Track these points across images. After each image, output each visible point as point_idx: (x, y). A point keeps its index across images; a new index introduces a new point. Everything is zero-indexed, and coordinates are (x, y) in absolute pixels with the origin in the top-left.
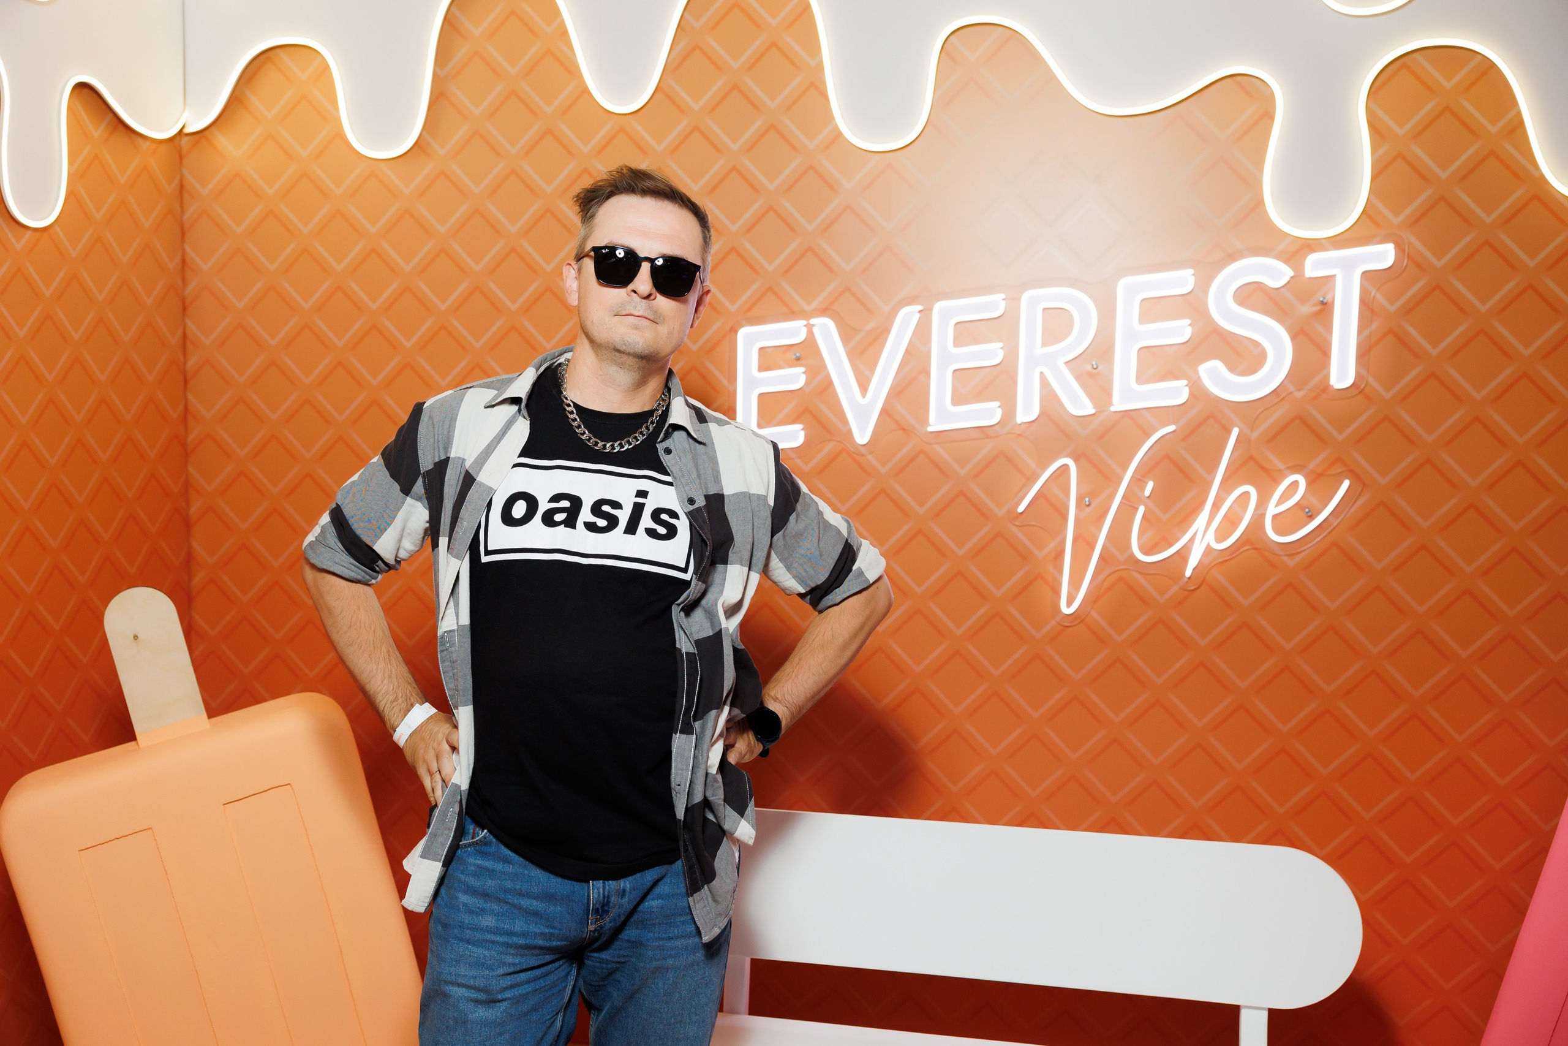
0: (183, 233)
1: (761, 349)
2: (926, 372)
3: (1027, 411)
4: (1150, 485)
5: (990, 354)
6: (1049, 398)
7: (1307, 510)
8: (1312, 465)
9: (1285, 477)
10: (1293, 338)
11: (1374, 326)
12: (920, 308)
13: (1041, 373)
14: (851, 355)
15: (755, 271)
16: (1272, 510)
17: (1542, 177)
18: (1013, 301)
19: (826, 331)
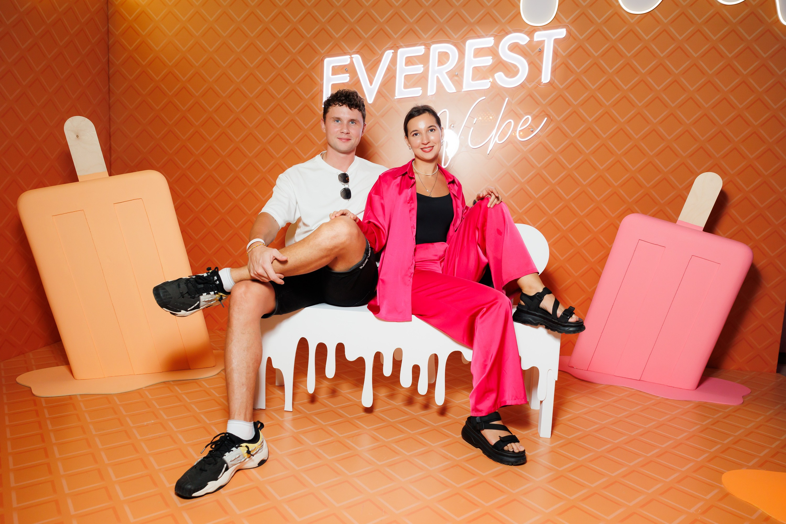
0: (108, 19)
1: (333, 67)
2: (394, 77)
3: (432, 90)
4: (476, 119)
5: (418, 69)
6: (440, 86)
7: (531, 129)
8: (534, 113)
9: (523, 117)
10: (529, 65)
11: (557, 61)
12: (393, 51)
13: (437, 77)
14: (366, 70)
15: (331, 38)
16: (519, 129)
17: (619, 5)
18: (428, 48)
19: (357, 59)
